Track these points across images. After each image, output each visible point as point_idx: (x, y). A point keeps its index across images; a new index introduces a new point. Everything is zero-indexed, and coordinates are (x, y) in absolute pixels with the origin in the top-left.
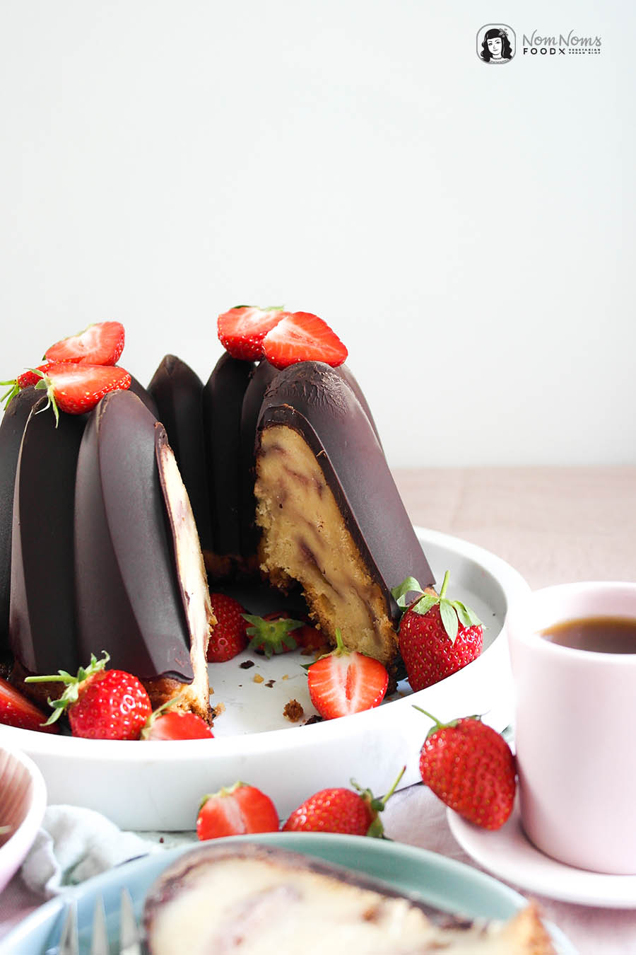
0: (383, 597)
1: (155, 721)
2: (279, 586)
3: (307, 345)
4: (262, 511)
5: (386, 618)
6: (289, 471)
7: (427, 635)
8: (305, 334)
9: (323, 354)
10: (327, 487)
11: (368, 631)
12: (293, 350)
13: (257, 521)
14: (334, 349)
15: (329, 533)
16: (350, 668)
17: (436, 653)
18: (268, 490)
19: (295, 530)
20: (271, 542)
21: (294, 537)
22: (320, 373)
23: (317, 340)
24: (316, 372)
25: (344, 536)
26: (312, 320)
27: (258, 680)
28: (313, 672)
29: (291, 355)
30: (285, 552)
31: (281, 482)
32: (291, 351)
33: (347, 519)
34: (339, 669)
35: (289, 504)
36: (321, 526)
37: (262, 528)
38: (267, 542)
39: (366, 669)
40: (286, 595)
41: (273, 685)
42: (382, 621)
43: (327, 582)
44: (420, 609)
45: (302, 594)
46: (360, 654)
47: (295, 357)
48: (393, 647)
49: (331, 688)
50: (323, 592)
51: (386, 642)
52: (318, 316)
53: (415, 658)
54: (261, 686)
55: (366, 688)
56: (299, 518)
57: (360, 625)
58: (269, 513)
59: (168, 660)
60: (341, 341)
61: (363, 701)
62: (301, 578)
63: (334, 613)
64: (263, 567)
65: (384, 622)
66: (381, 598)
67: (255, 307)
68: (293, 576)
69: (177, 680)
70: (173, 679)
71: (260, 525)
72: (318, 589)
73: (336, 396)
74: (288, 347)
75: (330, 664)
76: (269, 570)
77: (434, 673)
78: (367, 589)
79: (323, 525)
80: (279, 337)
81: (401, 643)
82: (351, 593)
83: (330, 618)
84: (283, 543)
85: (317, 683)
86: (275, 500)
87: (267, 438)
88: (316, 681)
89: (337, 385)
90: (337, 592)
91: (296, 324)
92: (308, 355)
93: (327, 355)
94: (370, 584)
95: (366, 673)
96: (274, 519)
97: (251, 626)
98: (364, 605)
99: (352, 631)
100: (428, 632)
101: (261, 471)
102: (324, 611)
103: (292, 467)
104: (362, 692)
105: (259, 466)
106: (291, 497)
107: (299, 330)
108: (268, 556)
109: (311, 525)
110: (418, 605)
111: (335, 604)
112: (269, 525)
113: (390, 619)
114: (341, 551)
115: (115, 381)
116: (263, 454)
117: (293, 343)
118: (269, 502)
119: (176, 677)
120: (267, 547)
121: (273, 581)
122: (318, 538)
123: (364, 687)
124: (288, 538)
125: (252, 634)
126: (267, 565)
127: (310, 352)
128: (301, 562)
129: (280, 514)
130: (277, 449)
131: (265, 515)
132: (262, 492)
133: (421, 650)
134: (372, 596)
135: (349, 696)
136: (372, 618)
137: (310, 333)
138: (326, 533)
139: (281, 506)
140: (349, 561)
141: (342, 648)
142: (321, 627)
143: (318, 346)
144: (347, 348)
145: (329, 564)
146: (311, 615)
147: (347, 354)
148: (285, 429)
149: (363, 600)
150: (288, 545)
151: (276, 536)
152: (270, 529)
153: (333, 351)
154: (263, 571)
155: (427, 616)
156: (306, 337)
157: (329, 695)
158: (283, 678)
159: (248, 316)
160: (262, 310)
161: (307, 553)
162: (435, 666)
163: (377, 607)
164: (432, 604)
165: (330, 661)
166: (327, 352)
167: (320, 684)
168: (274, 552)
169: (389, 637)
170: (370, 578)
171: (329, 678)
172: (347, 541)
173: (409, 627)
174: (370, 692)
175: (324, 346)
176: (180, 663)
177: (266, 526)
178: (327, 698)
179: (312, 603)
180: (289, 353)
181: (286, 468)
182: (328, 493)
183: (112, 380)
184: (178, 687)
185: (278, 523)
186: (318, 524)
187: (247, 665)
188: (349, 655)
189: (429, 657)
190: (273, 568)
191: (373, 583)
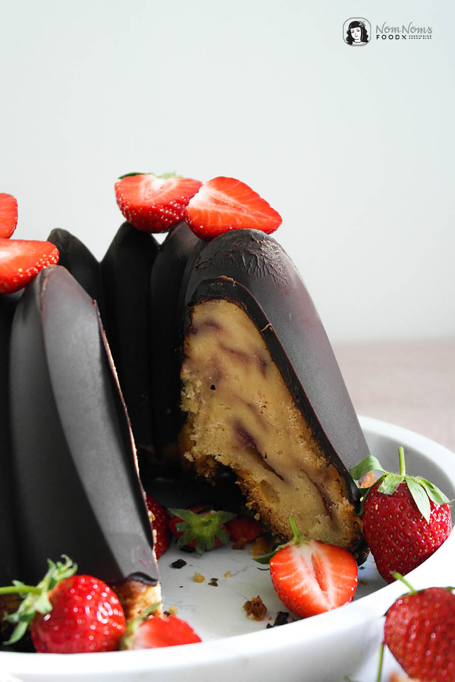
0: (340, 478)
1: (137, 628)
2: (207, 476)
3: (234, 211)
4: (190, 394)
5: (346, 502)
6: (225, 348)
7: (398, 516)
8: (231, 200)
9: (255, 220)
10: (273, 364)
11: (321, 517)
12: (222, 218)
13: (182, 406)
14: (267, 216)
15: (274, 413)
16: (313, 558)
17: (409, 534)
18: (198, 371)
19: (230, 413)
20: (199, 428)
21: (228, 421)
22: (258, 241)
23: (245, 206)
24: (253, 240)
25: (292, 415)
26: (235, 186)
27: (198, 579)
28: (277, 564)
29: (220, 223)
30: (216, 437)
31: (215, 361)
32: (220, 219)
33: (297, 397)
34: (302, 559)
35: (223, 385)
36: (264, 407)
37: (186, 413)
38: (193, 428)
39: (331, 556)
40: (214, 484)
41: (218, 582)
42: (341, 506)
43: (269, 468)
44: (386, 488)
45: (237, 482)
46: (320, 542)
47: (226, 225)
48: (356, 532)
49: (301, 579)
50: (264, 478)
51: (347, 527)
52: (241, 180)
53: (385, 541)
54: (204, 586)
55: (339, 578)
56: (235, 398)
57: (311, 511)
58: (198, 396)
59: (133, 561)
60: (271, 206)
61: (340, 591)
62: (237, 465)
63: (278, 500)
64: (188, 456)
65: (343, 506)
66: (338, 481)
67: (150, 174)
68: (225, 463)
69: (142, 582)
70: (138, 581)
71: (186, 410)
72: (258, 475)
73: (277, 265)
74: (216, 215)
75: (291, 555)
76: (194, 459)
77: (407, 557)
78: (319, 472)
79: (266, 405)
80: (203, 204)
81: (366, 527)
82: (300, 477)
83: (273, 506)
84: (215, 428)
85: (285, 575)
86: (205, 381)
87: (200, 314)
88: (283, 573)
89: (277, 253)
90: (281, 478)
91: (219, 189)
92: (239, 222)
93: (260, 222)
94: (324, 465)
95: (332, 562)
96: (204, 402)
97: (181, 521)
98: (316, 489)
99: (301, 519)
100: (398, 513)
101: (190, 350)
102: (265, 499)
103: (230, 343)
104: (336, 582)
105: (188, 344)
106: (227, 377)
107: (223, 196)
108: (195, 443)
109: (251, 407)
110: (383, 485)
111: (279, 490)
112: (197, 409)
113: (351, 502)
114: (288, 433)
115: (45, 256)
116: (194, 331)
117: (220, 210)
118: (199, 384)
119: (141, 579)
120: (194, 434)
121: (200, 471)
122: (260, 420)
123: (335, 576)
124: (221, 422)
125: (182, 530)
126: (192, 455)
127: (241, 220)
128: (237, 448)
129: (212, 396)
130: (213, 326)
131: (193, 398)
132: (191, 374)
133: (392, 533)
134: (327, 478)
135: (323, 587)
136: (326, 503)
137: (236, 199)
138: (271, 414)
139: (213, 388)
140: (297, 442)
141: (298, 537)
142: (260, 517)
143: (247, 214)
144: (280, 214)
145: (272, 447)
146: (249, 505)
147: (281, 221)
148: (223, 303)
149: (315, 484)
150: (220, 431)
151: (207, 420)
152: (198, 413)
153: (266, 218)
154: (187, 460)
155: (394, 495)
156: (232, 203)
157: (302, 588)
158: (225, 575)
159: (148, 184)
160: (159, 177)
161: (245, 437)
162: (408, 549)
163: (333, 491)
164: (397, 483)
165: (290, 552)
166: (259, 219)
167: (290, 576)
168: (202, 438)
169: (350, 521)
170: (324, 460)
171: (295, 570)
172: (297, 421)
173: (377, 508)
174: (344, 581)
175: (254, 212)
176: (145, 562)
177: (194, 410)
178: (300, 590)
179: (248, 492)
180: (218, 220)
181: (222, 347)
182: (273, 371)
183: (42, 255)
184: (144, 589)
185: (209, 407)
186: (261, 404)
187: (179, 565)
188: (308, 544)
189: (401, 539)
190: (200, 456)
191: (328, 465)
